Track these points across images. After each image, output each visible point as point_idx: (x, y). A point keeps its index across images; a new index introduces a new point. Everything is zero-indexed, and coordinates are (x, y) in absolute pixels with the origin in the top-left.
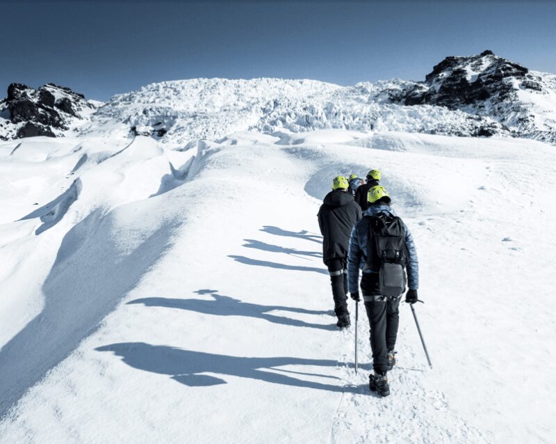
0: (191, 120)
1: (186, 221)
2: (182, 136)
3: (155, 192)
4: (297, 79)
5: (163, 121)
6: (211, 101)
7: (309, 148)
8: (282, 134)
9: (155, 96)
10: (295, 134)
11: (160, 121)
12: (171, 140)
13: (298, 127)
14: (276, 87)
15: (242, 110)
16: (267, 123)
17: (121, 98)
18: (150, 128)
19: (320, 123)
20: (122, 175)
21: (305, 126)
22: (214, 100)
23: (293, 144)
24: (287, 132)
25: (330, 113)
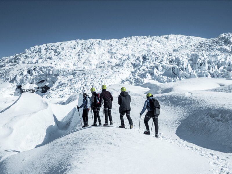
0: (71, 77)
1: (69, 167)
2: (64, 91)
3: (40, 143)
4: (163, 35)
5: (46, 79)
6: (87, 59)
7: (177, 96)
8: (152, 85)
9: (37, 57)
10: (164, 84)
11: (43, 79)
12: (54, 95)
13: (165, 78)
14: (144, 44)
15: (115, 66)
16: (137, 77)
17: (7, 60)
18: (34, 86)
19: (186, 73)
20: (11, 129)
21: (171, 77)
22: (90, 58)
23: (162, 93)
24: (156, 83)
25: (195, 64)
